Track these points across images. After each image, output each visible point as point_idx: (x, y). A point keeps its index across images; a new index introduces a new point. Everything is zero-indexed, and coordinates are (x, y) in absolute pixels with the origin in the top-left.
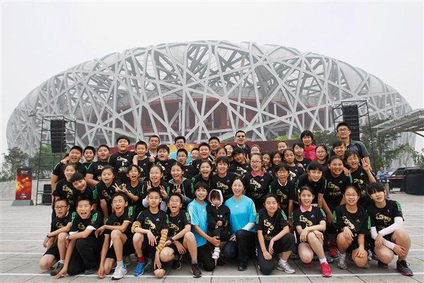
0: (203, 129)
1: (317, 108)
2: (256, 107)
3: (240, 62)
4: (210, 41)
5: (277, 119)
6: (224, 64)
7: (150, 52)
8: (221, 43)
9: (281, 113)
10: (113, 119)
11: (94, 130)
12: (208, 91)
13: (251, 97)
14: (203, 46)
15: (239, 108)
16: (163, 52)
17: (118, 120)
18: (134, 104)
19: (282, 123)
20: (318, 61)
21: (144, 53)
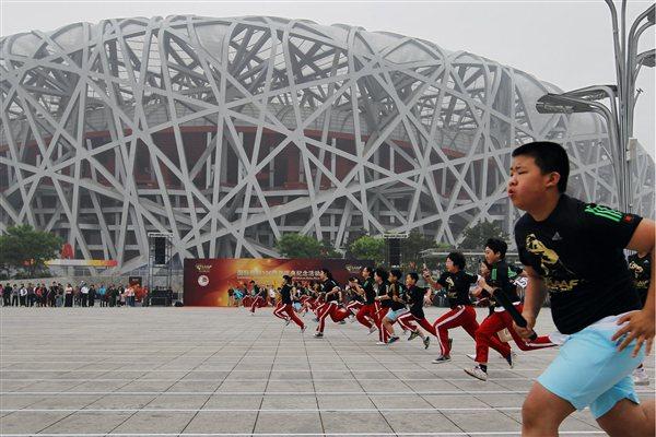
0: (253, 189)
1: (467, 161)
2: (355, 153)
3: (332, 57)
4: (273, 19)
5: (393, 177)
6: (299, 59)
7: (155, 32)
8: (296, 25)
9: (402, 166)
10: (76, 161)
11: (35, 179)
12: (266, 119)
13: (347, 129)
14: (260, 29)
15: (322, 154)
16: (181, 34)
17: (85, 163)
18: (121, 133)
19: (400, 184)
20: (475, 70)
21: (143, 33)
